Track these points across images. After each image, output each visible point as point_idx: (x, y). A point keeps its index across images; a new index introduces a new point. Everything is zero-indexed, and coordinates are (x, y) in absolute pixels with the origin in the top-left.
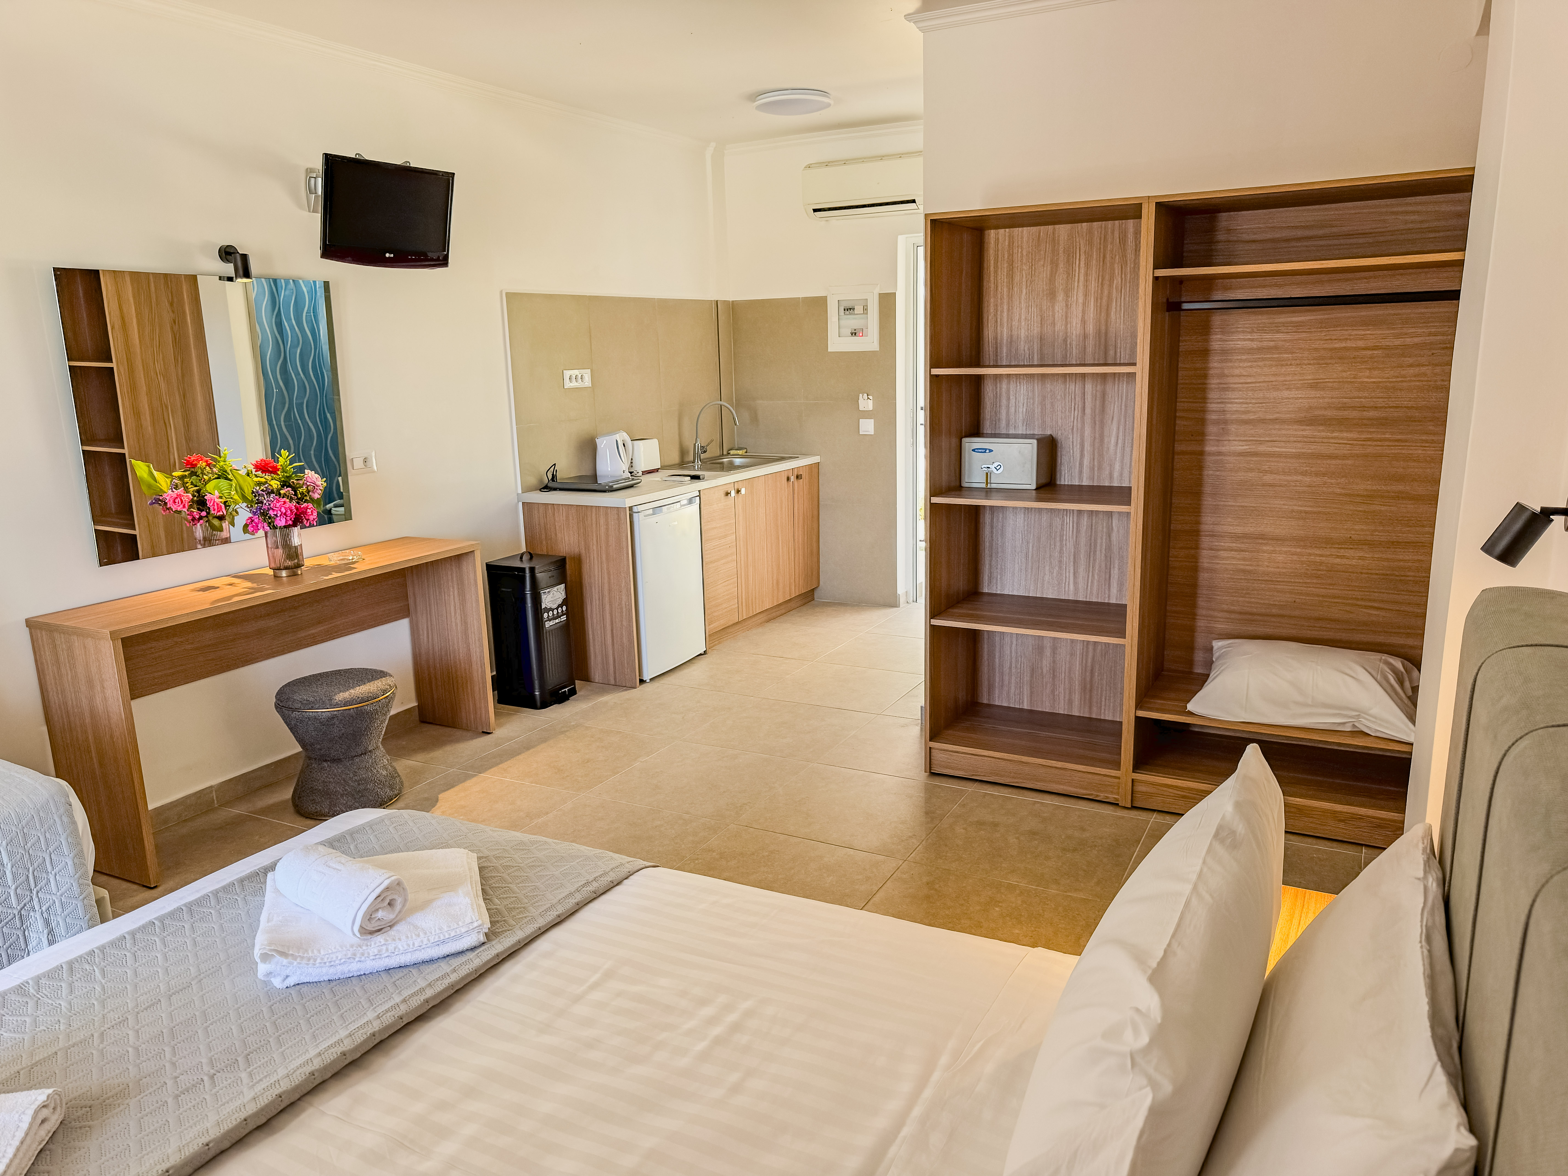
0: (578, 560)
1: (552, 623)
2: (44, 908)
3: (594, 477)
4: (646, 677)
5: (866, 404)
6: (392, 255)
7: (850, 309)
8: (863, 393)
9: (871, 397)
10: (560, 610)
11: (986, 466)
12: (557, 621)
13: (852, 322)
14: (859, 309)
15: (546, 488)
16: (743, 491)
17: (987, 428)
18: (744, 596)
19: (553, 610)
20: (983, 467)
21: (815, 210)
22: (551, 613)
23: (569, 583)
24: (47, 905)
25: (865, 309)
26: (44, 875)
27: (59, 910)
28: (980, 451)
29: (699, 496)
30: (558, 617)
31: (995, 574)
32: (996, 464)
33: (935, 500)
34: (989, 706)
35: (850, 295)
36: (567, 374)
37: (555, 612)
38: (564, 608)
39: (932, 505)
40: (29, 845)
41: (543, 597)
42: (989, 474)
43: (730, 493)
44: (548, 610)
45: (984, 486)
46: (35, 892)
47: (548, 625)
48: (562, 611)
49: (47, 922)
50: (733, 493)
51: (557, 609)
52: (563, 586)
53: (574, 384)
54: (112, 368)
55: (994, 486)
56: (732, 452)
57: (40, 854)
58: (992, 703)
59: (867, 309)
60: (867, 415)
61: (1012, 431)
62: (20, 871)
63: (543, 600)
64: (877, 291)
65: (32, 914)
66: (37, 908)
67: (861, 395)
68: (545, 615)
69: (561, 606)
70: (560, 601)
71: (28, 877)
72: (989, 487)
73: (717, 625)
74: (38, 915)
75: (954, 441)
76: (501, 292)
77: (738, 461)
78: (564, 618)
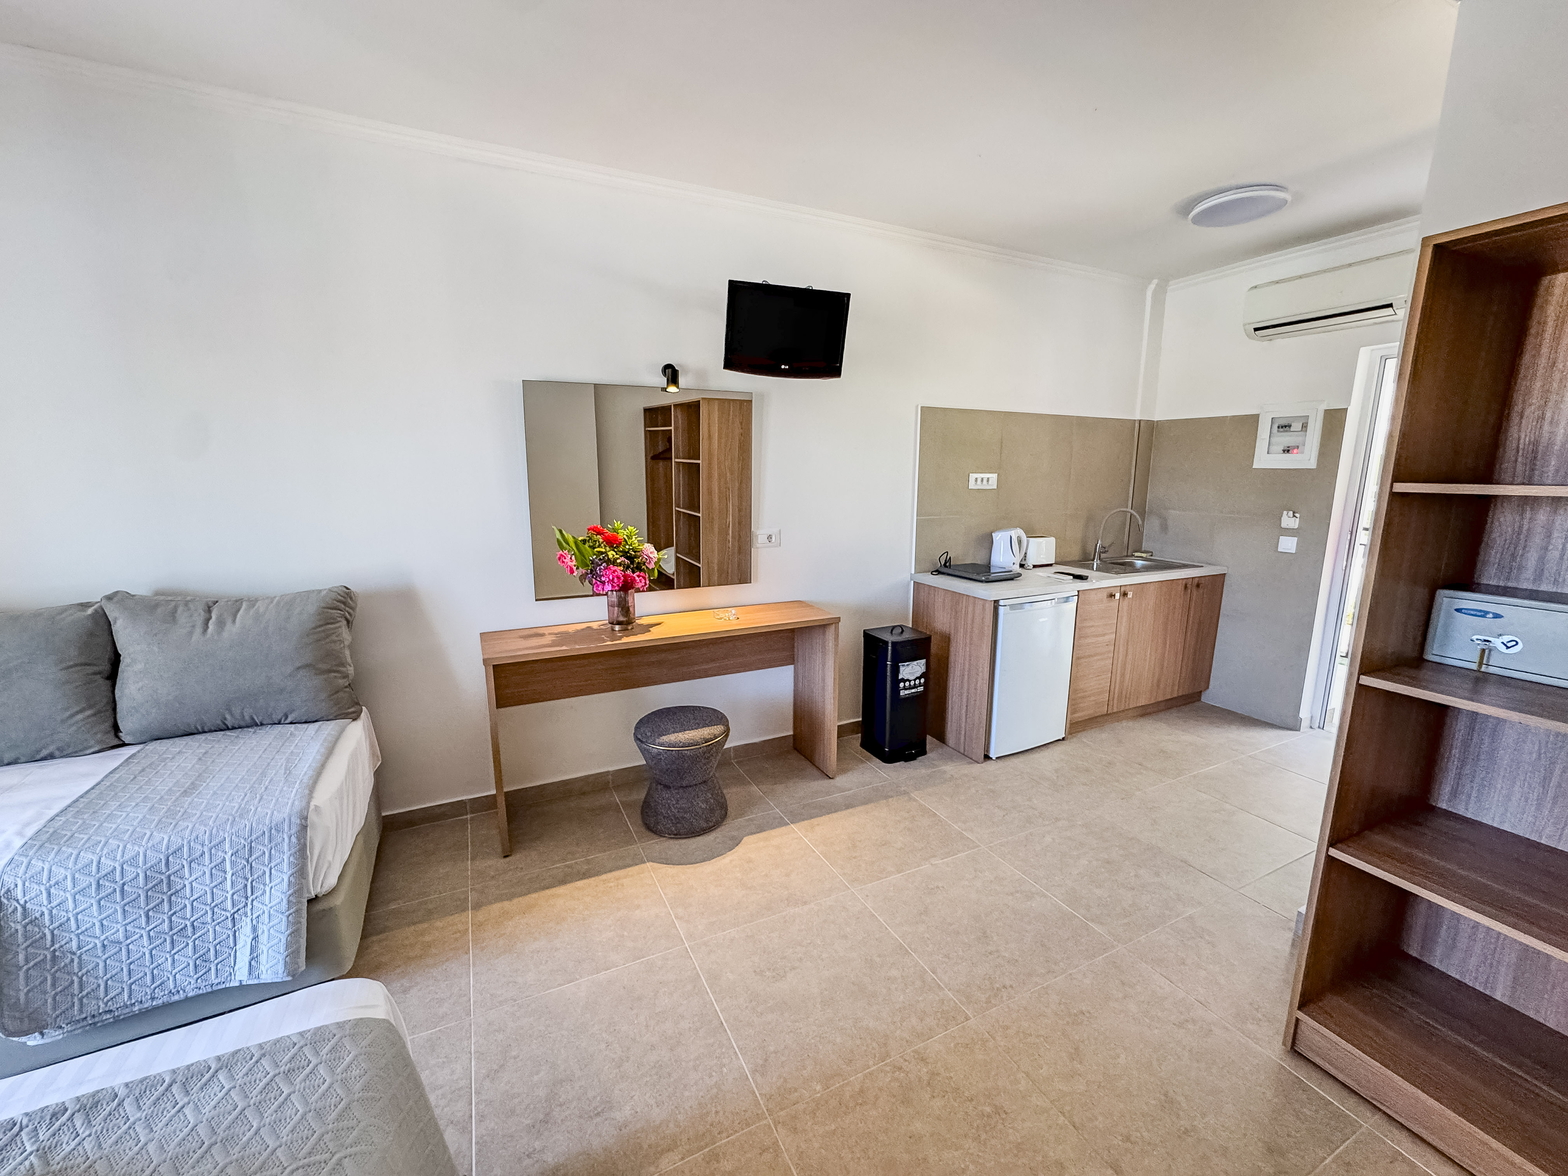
0: (947, 639)
1: (907, 692)
2: (255, 916)
3: (988, 567)
4: (993, 755)
5: (1289, 521)
6: (787, 367)
7: (1286, 426)
8: (1289, 510)
9: (1297, 515)
10: (917, 682)
11: (1482, 638)
12: (913, 691)
13: (1286, 439)
14: (1296, 426)
15: (939, 572)
16: (1130, 595)
17: (1489, 576)
18: (1116, 692)
19: (910, 681)
20: (1474, 638)
21: (1256, 329)
22: (907, 684)
23: (932, 659)
24: (258, 914)
25: (1305, 427)
26: (262, 886)
27: (267, 920)
28: (1472, 612)
29: (1078, 595)
30: (915, 687)
31: (1467, 789)
32: (1506, 639)
33: (1366, 680)
34: (1418, 963)
35: (1285, 412)
36: (973, 476)
37: (912, 683)
38: (922, 680)
39: (1361, 689)
40: (253, 857)
41: (902, 669)
42: (1487, 652)
43: (1114, 595)
44: (904, 681)
45: (1474, 667)
46: (250, 900)
47: (902, 693)
48: (920, 683)
49: (254, 929)
50: (1118, 596)
51: (915, 680)
52: (923, 661)
53: (979, 486)
54: (699, 464)
55: (1491, 670)
56: (1136, 554)
57: (261, 867)
58: (1425, 960)
59: (1306, 427)
60: (1289, 532)
61: (1545, 587)
62: (239, 879)
63: (901, 671)
64: (1324, 406)
65: (243, 918)
66: (249, 914)
67: (1285, 513)
68: (902, 685)
69: (919, 678)
70: (918, 675)
71: (246, 886)
72: (1483, 669)
73: (1080, 715)
74: (249, 920)
75: (1421, 593)
76: (917, 407)
77: (1139, 563)
78: (921, 689)
